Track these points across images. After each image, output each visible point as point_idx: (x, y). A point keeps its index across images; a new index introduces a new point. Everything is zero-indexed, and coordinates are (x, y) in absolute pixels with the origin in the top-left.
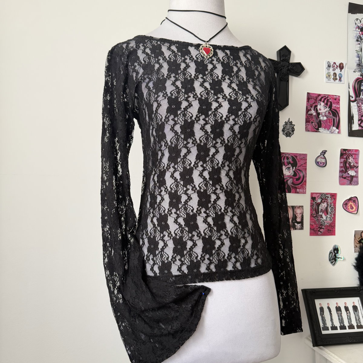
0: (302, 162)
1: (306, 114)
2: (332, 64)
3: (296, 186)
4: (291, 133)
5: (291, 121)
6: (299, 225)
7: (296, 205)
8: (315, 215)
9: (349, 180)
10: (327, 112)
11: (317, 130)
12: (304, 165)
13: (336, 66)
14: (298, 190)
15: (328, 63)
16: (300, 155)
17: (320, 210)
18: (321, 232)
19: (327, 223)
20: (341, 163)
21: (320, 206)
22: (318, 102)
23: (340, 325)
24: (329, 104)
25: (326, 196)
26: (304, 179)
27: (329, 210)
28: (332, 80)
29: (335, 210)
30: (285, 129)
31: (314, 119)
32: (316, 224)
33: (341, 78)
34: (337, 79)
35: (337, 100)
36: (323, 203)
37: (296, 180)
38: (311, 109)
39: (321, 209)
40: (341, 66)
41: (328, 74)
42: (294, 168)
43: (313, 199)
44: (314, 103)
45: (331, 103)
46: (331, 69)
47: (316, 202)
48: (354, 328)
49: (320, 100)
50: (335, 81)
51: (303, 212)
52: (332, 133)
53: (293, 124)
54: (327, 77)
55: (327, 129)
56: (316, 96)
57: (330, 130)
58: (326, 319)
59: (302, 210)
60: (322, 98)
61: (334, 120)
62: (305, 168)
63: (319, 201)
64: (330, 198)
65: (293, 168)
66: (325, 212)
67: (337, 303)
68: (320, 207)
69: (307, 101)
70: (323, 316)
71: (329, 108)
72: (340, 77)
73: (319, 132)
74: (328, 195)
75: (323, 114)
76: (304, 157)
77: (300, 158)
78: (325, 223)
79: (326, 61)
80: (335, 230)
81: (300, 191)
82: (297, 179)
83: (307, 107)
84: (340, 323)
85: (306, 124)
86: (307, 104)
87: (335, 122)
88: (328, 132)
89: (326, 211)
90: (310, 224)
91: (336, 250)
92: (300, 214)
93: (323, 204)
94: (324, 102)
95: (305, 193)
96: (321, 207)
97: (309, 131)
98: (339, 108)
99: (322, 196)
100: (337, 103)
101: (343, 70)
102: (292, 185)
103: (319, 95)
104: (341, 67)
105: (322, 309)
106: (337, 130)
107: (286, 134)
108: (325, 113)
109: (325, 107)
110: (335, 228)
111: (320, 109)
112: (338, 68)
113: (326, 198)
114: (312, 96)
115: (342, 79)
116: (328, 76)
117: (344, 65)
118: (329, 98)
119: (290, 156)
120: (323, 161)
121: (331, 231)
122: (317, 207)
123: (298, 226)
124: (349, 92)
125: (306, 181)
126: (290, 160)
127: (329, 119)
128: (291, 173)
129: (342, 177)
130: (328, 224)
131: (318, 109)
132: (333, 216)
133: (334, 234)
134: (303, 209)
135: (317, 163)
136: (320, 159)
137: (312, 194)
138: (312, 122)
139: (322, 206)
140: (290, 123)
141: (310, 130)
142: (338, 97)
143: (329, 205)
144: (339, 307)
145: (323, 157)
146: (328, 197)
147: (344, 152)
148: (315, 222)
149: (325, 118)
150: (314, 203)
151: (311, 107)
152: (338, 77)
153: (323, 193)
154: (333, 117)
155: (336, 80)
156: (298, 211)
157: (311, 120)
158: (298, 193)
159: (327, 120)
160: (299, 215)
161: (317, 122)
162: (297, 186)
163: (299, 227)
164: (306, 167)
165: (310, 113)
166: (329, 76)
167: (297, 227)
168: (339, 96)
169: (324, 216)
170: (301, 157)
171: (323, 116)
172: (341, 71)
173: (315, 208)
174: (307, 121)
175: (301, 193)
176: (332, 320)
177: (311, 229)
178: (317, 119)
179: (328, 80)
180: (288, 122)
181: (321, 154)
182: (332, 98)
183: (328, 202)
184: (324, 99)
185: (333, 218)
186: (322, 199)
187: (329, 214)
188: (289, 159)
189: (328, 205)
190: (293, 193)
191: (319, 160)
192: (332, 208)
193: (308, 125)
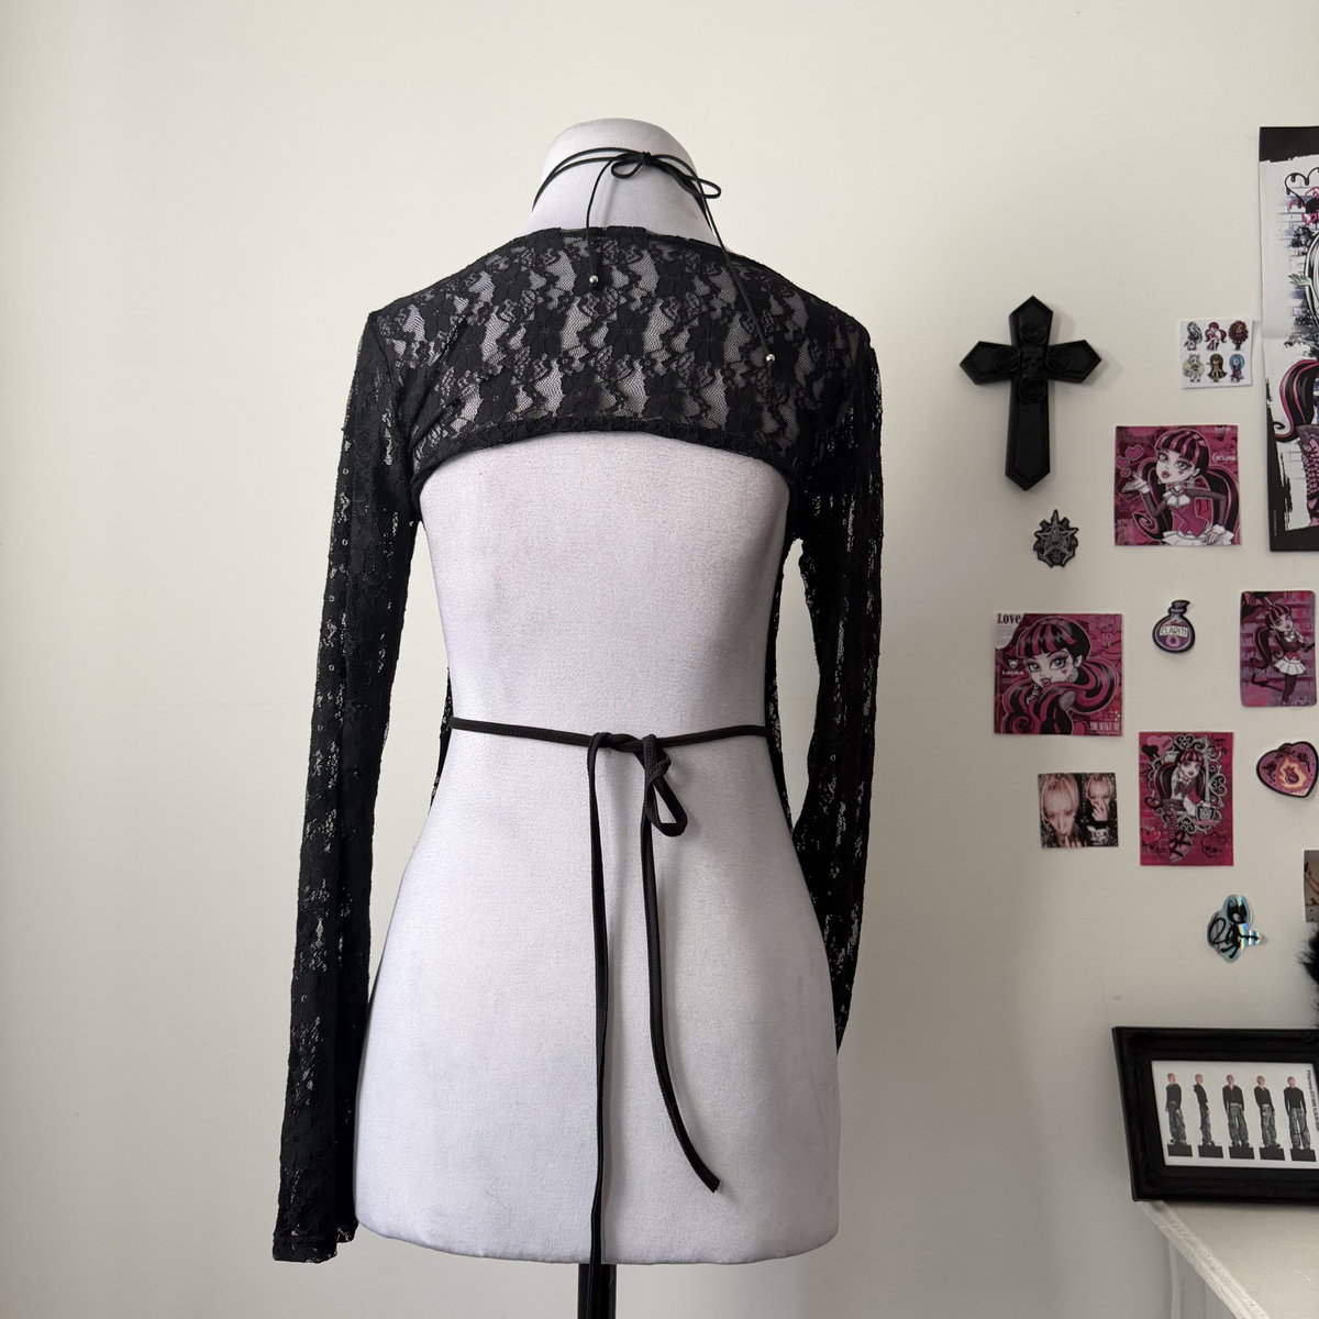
0: (1106, 640)
1: (1116, 494)
2: (1204, 328)
3: (1088, 713)
4: (1067, 553)
5: (1065, 519)
6: (1102, 831)
7: (1088, 771)
8: (1157, 803)
9: (1279, 690)
10: (1192, 481)
11: (1156, 539)
12: (1111, 649)
13: (1218, 334)
14: (1094, 726)
15: (1189, 329)
16: (1098, 617)
17: (1174, 786)
18: (1181, 855)
19: (1201, 827)
20: (1244, 636)
21: (1175, 772)
22: (1157, 451)
23: (1233, 1143)
24: (1197, 454)
25: (1195, 741)
26: (1115, 693)
27: (1209, 785)
28: (1205, 380)
29: (1230, 786)
30: (1046, 545)
31: (1146, 506)
32: (1162, 830)
33: (1239, 370)
34: (1225, 374)
35: (1226, 438)
36: (1186, 764)
37: (1087, 696)
38: (1135, 476)
39: (1180, 784)
40: (1239, 330)
41: (1189, 362)
42: (1080, 658)
43: (1148, 750)
44: (1145, 456)
45: (1204, 450)
46: (1202, 346)
47: (1159, 762)
48: (1282, 1158)
49: (1167, 445)
50: (1216, 381)
51: (1115, 793)
52: (1211, 544)
53: (1071, 525)
54: (1186, 373)
55: (1193, 534)
56: (1150, 433)
57: (1203, 536)
58: (1185, 1121)
59: (1111, 787)
60: (1173, 437)
61: (1217, 503)
62: (1118, 657)
63: (1171, 757)
64: (1210, 750)
65: (1075, 660)
66: (1193, 792)
67: (1229, 1078)
68: (1174, 778)
69: (1117, 454)
70: (1178, 1111)
71: (1196, 468)
72: (1234, 367)
73: (1164, 543)
74: (1200, 740)
75: (1177, 488)
76: (1113, 625)
77: (1097, 628)
78: (1193, 825)
79: (1182, 323)
80: (1232, 850)
81: (1101, 728)
82: (1092, 693)
83: (1118, 472)
84: (1232, 1138)
85: (1116, 522)
86: (1118, 462)
87: (1222, 508)
88: (1198, 542)
89: (1197, 790)
90: (1142, 830)
91: (1237, 912)
92: (1105, 797)
93: (1183, 768)
94: (1178, 450)
95: (1118, 733)
96: (1179, 777)
97: (1126, 544)
98: (1236, 463)
99: (1179, 742)
100: (1225, 448)
101: (1245, 345)
102: (1074, 711)
103: (1162, 430)
104: (1239, 333)
105: (1174, 1093)
106: (1230, 535)
107: (1049, 556)
108: (1186, 484)
109: (1185, 467)
110: (1231, 844)
111: (1166, 474)
112: (1227, 338)
113: (1193, 747)
114: (1136, 434)
115: (1244, 371)
116: (1193, 368)
117: (1249, 328)
118: (1196, 437)
119: (1062, 624)
120: (1183, 632)
121: (1215, 850)
122: (1164, 774)
123: (1101, 834)
124: (1269, 410)
125: (1119, 699)
126: (1066, 635)
127: (1199, 501)
128: (1068, 674)
129: (1253, 682)
130: (1204, 830)
131: (1159, 473)
132: (1222, 805)
133: (1230, 863)
134: (1114, 784)
135: (1160, 641)
136: (1169, 628)
137: (1143, 736)
138: (1138, 517)
139: (1183, 773)
140: (1059, 523)
141: (1131, 540)
142: (1228, 429)
143: (1207, 768)
144: (1236, 1087)
145: (1179, 621)
146: (1202, 746)
147: (1258, 602)
148: (1157, 824)
149: (1185, 500)
150: (1153, 764)
151: (1134, 468)
152: (1227, 368)
153: (1185, 734)
154: (1214, 494)
155: (1220, 377)
156: (1098, 790)
157: (1134, 510)
158: (1095, 734)
159: (1189, 507)
160: (1100, 801)
161: (1157, 512)
162: (1092, 713)
163: (1104, 837)
164: (1121, 653)
165: (1129, 487)
166: (1195, 367)
167: (1094, 839)
168: (1234, 428)
169: (1188, 803)
170: (1101, 625)
171: (1177, 495)
172: (1238, 348)
173: (1158, 779)
174: (1120, 514)
175: (1106, 735)
176: (1205, 1126)
177: (1143, 844)
178: (1155, 506)
179: (1192, 381)
180: (1055, 523)
181: (1170, 611)
182: (1207, 435)
183: (1203, 762)
184: (1179, 442)
185: (1221, 810)
186: (1182, 752)
187: (1207, 798)
188: (1061, 633)
189: (1203, 769)
190: (1075, 734)
191: (1166, 630)
192: (1217, 778)
193: (1125, 525)
